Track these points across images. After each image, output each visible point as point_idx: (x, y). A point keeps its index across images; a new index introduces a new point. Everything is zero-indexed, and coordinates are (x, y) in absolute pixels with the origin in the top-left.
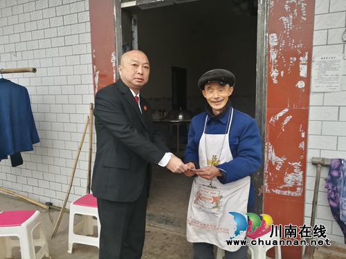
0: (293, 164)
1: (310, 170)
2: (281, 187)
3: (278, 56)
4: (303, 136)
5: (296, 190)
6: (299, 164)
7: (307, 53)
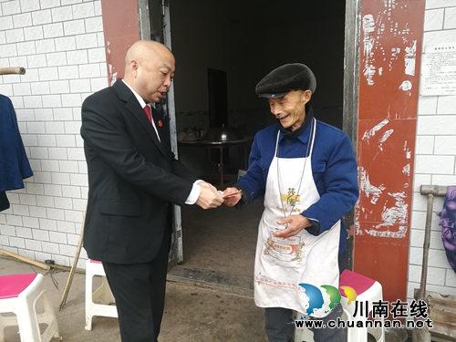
0: (395, 195)
1: (418, 202)
2: (377, 227)
3: (374, 46)
4: (408, 156)
5: (398, 230)
6: (402, 195)
7: (415, 42)
